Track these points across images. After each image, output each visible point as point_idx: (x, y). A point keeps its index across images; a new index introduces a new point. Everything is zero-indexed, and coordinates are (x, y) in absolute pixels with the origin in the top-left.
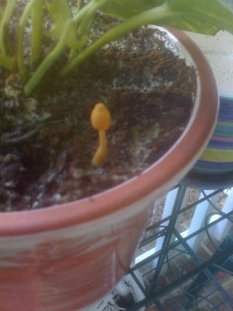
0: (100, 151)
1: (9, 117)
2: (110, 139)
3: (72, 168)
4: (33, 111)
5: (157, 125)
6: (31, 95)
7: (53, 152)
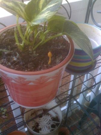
0: (50, 61)
1: (30, 55)
2: (51, 59)
3: (44, 65)
4: (35, 54)
5: (61, 56)
6: (34, 50)
7: (40, 62)
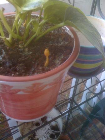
4: (27, 52)
